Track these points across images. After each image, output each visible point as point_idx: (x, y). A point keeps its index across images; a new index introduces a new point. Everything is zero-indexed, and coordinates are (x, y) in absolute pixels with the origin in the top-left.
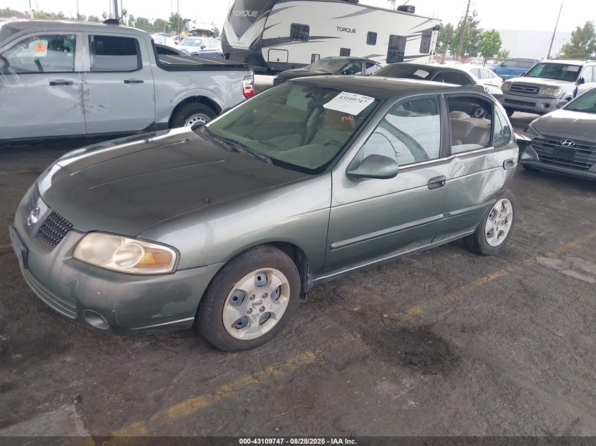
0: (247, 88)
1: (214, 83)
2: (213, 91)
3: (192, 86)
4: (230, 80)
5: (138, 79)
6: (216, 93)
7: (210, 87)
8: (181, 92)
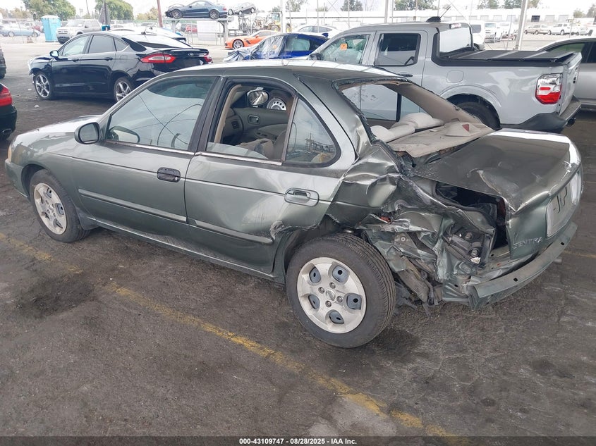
0: (542, 89)
1: (492, 79)
2: (488, 90)
3: (463, 83)
4: (517, 78)
5: (408, 73)
6: (493, 93)
7: (485, 85)
8: (449, 88)
